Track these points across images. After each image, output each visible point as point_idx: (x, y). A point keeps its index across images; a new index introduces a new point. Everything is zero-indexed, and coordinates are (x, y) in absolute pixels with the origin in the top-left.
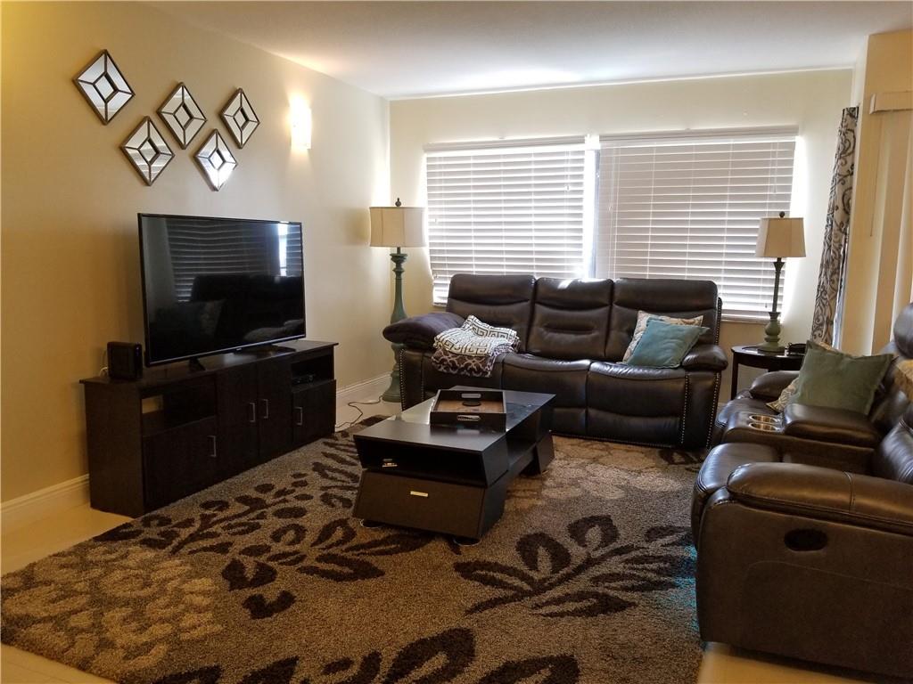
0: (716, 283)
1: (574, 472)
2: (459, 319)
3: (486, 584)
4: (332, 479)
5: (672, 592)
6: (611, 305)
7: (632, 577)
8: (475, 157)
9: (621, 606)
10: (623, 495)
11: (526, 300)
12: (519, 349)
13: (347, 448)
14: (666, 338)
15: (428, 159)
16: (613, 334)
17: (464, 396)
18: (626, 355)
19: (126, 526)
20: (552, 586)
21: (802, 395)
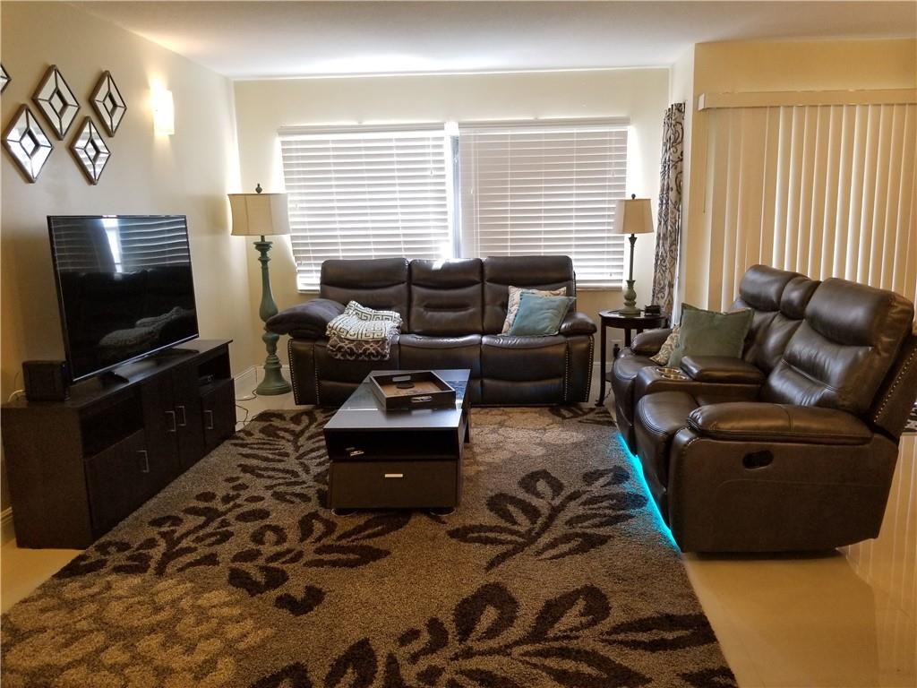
0: (571, 257)
1: (492, 438)
2: (341, 306)
3: (486, 544)
4: (269, 477)
5: (632, 522)
6: (483, 281)
7: (595, 516)
8: (334, 142)
9: (603, 540)
10: (544, 451)
11: (403, 283)
12: (403, 330)
13: (261, 446)
14: (542, 309)
15: (283, 143)
16: (488, 308)
17: (395, 380)
18: (505, 327)
19: (80, 558)
20: (539, 535)
21: (686, 348)
